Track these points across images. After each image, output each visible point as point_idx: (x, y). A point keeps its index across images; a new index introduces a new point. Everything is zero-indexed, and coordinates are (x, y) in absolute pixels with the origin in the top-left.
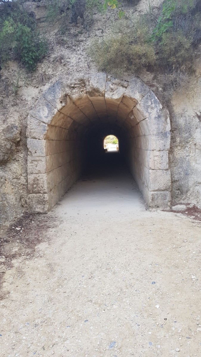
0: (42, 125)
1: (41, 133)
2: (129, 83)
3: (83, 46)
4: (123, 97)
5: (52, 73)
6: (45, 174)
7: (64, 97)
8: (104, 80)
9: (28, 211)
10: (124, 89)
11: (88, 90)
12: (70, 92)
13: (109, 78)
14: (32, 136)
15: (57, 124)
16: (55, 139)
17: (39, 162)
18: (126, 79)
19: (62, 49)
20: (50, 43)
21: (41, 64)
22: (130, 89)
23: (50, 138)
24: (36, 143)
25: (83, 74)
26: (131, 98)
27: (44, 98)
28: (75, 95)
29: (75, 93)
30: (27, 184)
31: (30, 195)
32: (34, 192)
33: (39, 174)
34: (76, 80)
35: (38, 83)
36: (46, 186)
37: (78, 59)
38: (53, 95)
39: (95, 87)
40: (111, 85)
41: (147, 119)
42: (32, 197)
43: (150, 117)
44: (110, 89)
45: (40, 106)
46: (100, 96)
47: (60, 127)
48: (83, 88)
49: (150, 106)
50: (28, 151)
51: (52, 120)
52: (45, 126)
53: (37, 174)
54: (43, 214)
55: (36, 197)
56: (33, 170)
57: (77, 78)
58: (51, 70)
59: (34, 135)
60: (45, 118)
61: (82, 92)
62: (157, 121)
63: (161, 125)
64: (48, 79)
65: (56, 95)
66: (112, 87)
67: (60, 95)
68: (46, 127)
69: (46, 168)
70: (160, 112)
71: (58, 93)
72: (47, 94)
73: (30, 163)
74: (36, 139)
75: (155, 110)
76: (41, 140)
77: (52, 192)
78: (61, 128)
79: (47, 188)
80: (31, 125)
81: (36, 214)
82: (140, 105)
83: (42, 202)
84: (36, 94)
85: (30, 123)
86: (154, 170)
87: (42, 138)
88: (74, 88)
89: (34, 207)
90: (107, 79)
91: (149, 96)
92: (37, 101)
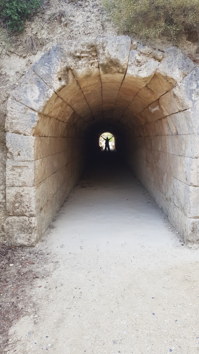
0: (30, 114)
1: (28, 126)
2: (165, 54)
3: (92, 2)
4: (155, 75)
5: (47, 37)
6: (33, 187)
7: (64, 71)
8: (127, 47)
9: (5, 242)
10: (157, 62)
11: (101, 62)
12: (73, 64)
13: (134, 45)
14: (14, 130)
15: (52, 114)
16: (49, 135)
17: (25, 169)
18: (160, 48)
21: (32, 24)
22: (166, 63)
23: (42, 133)
24: (20, 140)
25: (94, 38)
26: (166, 76)
27: (34, 71)
28: (81, 69)
29: (81, 66)
30: (6, 202)
31: (10, 219)
32: (15, 214)
33: (25, 187)
34: (84, 46)
35: (26, 51)
36: (33, 206)
37: (86, 17)
38: (48, 68)
39: (113, 57)
40: (137, 55)
41: (190, 110)
42: (12, 222)
43: (194, 108)
44: (136, 62)
45: (26, 83)
46: (119, 72)
47: (57, 119)
48: (94, 59)
49: (194, 90)
50: (7, 153)
51: (46, 106)
52: (35, 115)
53: (21, 186)
54: (29, 246)
55: (18, 222)
56: (14, 180)
57: (85, 42)
58: (46, 33)
59: (18, 128)
60: (35, 103)
61: (91, 66)
64: (40, 46)
65: (52, 67)
66: (139, 59)
67: (58, 67)
68: (35, 117)
69: (35, 178)
71: (55, 65)
72: (39, 65)
73: (10, 170)
74: (20, 134)
76: (28, 135)
77: (43, 211)
78: (57, 121)
79: (36, 208)
80: (12, 113)
81: (18, 246)
82: (180, 88)
83: (27, 229)
84: (22, 67)
85: (10, 109)
86: (197, 188)
87: (29, 133)
88: (79, 58)
89: (15, 236)
90: (131, 46)
91: (193, 75)
92: (24, 77)
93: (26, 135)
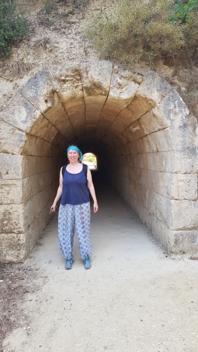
0: (18, 134)
1: (16, 145)
2: (144, 78)
3: (75, 29)
4: (135, 96)
5: (33, 62)
6: (21, 205)
7: (50, 93)
8: (109, 71)
10: (137, 85)
11: (85, 85)
12: (59, 87)
13: (116, 69)
14: (3, 149)
15: (39, 134)
16: (36, 155)
17: (13, 187)
18: (139, 71)
19: (47, 30)
20: (30, 24)
21: (18, 50)
22: (145, 85)
23: (29, 153)
24: (8, 159)
25: (78, 63)
26: (146, 98)
27: (21, 94)
28: (66, 91)
29: (66, 88)
32: (3, 232)
33: (13, 205)
34: (68, 70)
35: (13, 75)
36: (21, 223)
37: (69, 44)
38: (35, 91)
39: (96, 80)
40: (118, 79)
41: (168, 129)
42: (0, 239)
43: (172, 127)
44: (117, 85)
45: (14, 105)
46: (101, 94)
47: (42, 139)
48: (78, 83)
49: (172, 110)
51: (33, 126)
52: (22, 135)
53: (9, 204)
54: (17, 263)
55: (6, 239)
56: (3, 198)
57: (69, 67)
58: (32, 58)
59: (5, 148)
60: (22, 123)
61: (76, 88)
62: (183, 131)
63: (187, 138)
64: (26, 70)
65: (39, 89)
66: (120, 82)
67: (44, 90)
68: (23, 137)
69: (23, 195)
70: (187, 119)
71: (42, 88)
72: (26, 88)
74: (8, 153)
75: (180, 116)
76: (16, 155)
77: (30, 228)
78: (43, 141)
79: (24, 225)
81: (7, 263)
82: (158, 108)
83: (15, 246)
84: (9, 90)
86: (178, 201)
87: (17, 152)
88: (64, 81)
89: (4, 254)
90: (113, 70)
91: (171, 96)
92: (11, 99)
93: (14, 154)
